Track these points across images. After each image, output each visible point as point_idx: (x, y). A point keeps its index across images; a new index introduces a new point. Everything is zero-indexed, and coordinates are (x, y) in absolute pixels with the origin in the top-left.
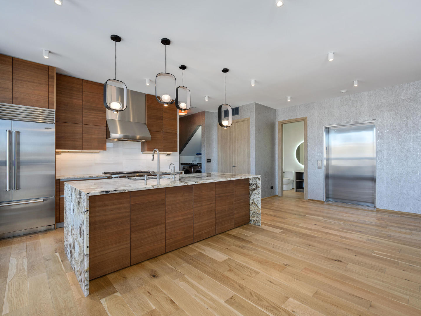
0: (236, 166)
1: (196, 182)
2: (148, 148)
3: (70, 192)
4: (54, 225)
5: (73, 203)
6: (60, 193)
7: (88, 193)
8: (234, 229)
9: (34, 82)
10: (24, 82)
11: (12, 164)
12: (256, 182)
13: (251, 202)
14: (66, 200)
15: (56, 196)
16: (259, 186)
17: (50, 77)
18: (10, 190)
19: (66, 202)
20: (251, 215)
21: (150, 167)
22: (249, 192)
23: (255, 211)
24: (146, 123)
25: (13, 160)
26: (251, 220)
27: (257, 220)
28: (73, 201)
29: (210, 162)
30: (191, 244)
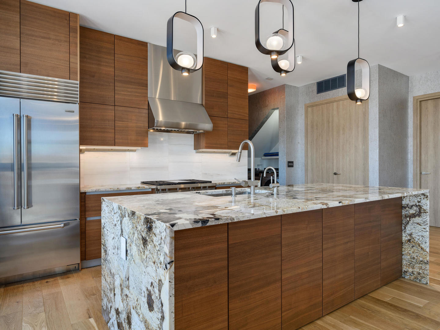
0: (341, 172)
1: (340, 203)
2: (206, 143)
3: (116, 218)
4: (78, 264)
5: (127, 237)
6: (87, 213)
7: (173, 225)
8: (380, 289)
9: (49, 39)
10: (36, 38)
11: (20, 169)
12: (419, 202)
13: (407, 239)
14: (105, 229)
15: (81, 219)
16: (424, 210)
17: (71, 30)
18: (18, 209)
19: (106, 232)
20: (404, 262)
21: (206, 174)
22: (402, 221)
23: (414, 255)
24: (204, 104)
25: (22, 162)
26: (406, 272)
27: (419, 274)
28: (124, 233)
29: (292, 166)
30: (319, 319)
